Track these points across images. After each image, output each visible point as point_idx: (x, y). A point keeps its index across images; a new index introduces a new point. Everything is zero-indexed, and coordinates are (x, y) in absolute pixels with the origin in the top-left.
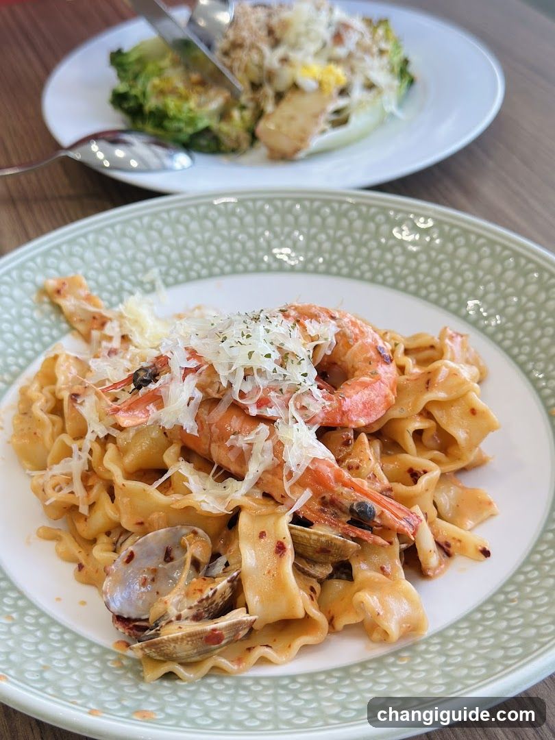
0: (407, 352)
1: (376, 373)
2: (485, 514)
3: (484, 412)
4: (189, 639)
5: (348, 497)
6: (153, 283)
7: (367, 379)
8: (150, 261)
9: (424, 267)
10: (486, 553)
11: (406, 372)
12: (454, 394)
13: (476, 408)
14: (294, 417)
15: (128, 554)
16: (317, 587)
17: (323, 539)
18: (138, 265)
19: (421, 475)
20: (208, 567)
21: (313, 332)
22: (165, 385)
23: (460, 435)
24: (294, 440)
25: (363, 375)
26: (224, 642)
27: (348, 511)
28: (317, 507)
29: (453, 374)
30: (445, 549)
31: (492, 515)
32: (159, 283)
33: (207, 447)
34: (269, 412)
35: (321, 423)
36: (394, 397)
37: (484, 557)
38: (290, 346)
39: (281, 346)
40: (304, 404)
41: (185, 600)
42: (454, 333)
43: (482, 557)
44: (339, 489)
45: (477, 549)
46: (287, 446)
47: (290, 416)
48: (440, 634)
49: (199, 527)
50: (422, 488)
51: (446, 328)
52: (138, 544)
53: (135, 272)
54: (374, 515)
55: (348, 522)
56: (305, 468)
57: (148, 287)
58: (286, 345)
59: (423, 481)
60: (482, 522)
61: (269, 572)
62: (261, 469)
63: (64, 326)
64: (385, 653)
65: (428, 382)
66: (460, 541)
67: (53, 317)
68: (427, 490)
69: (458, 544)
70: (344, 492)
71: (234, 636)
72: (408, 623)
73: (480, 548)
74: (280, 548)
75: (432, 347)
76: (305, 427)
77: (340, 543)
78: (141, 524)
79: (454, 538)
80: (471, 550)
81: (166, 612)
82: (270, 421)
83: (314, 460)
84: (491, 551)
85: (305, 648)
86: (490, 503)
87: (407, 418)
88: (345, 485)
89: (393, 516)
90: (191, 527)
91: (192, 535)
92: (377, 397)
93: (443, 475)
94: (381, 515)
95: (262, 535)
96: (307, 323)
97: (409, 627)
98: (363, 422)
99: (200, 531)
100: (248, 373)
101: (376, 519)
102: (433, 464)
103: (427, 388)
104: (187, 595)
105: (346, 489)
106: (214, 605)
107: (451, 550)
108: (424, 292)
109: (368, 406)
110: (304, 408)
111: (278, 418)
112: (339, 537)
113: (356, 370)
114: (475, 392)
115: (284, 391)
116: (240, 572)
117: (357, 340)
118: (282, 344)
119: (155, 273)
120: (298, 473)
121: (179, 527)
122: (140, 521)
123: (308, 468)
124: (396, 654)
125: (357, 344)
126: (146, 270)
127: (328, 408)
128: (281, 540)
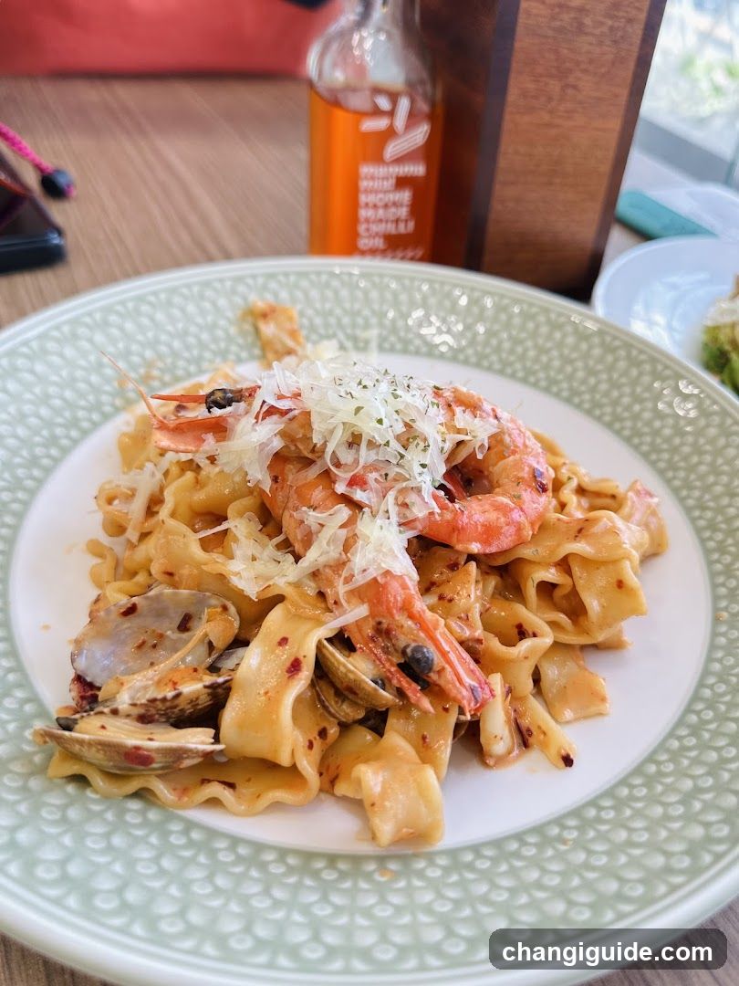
0: (581, 491)
1: (519, 497)
2: (593, 709)
3: (632, 589)
4: (100, 747)
5: (407, 634)
6: (367, 342)
7: (505, 500)
8: (374, 321)
9: (626, 400)
10: (568, 761)
11: (565, 511)
12: (604, 555)
13: (624, 581)
14: (387, 512)
15: (129, 605)
16: (333, 731)
17: (351, 676)
18: (360, 321)
19: (529, 637)
20: (221, 655)
21: (460, 424)
22: (237, 417)
23: (593, 604)
24: (372, 539)
25: (503, 495)
26: (154, 765)
27: (400, 651)
28: (370, 632)
29: (613, 532)
30: (524, 737)
31: (601, 714)
32: (374, 345)
33: (281, 512)
34: (359, 495)
35: (421, 531)
36: (531, 533)
37: (563, 765)
38: (424, 427)
39: (410, 423)
40: (407, 501)
41: (152, 688)
42: (644, 490)
43: (562, 764)
44: (401, 618)
45: (559, 752)
46: (360, 543)
47: (383, 508)
48: (453, 853)
49: (233, 604)
50: (519, 652)
51: (636, 482)
52: (147, 598)
53: (354, 326)
54: (430, 669)
55: (399, 665)
56: (372, 577)
57: (361, 345)
58: (417, 423)
59: (525, 645)
60: (586, 717)
61: (266, 693)
62: (322, 560)
63: (257, 352)
64: (371, 853)
65: (580, 531)
66: (545, 733)
67: (250, 339)
68: (526, 658)
69: (542, 736)
70: (406, 626)
71: (173, 762)
72: (411, 828)
73: (563, 753)
74: (295, 666)
75: (613, 497)
76: (395, 528)
77: (370, 689)
78: (171, 574)
79: (539, 727)
80: (553, 751)
81: (115, 697)
82: (357, 506)
83: (387, 573)
84: (574, 762)
85: (276, 806)
86: (603, 700)
87: (539, 563)
88: (411, 616)
89: (455, 678)
90: (224, 600)
91: (219, 610)
92: (507, 525)
93: (557, 645)
94: (441, 672)
95: (284, 641)
96: (458, 410)
97: (412, 833)
98: (475, 548)
99: (232, 609)
100: (354, 441)
101: (432, 674)
102: (547, 629)
103: (576, 536)
104: (159, 683)
105: (410, 623)
106: (176, 710)
107: (531, 740)
108: (636, 441)
109: (489, 532)
110: (405, 505)
111: (367, 506)
112: (371, 682)
113: (499, 487)
114: (630, 560)
115: (389, 478)
116: (231, 680)
117: (514, 452)
118: (413, 421)
119: (373, 333)
120: (360, 580)
121: (207, 594)
122: (170, 571)
123: (375, 580)
124: (382, 860)
125: (511, 458)
126: (367, 326)
127: (437, 516)
128: (301, 658)
